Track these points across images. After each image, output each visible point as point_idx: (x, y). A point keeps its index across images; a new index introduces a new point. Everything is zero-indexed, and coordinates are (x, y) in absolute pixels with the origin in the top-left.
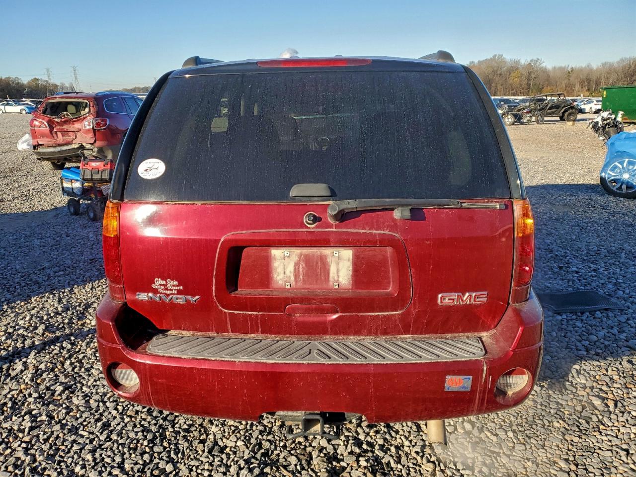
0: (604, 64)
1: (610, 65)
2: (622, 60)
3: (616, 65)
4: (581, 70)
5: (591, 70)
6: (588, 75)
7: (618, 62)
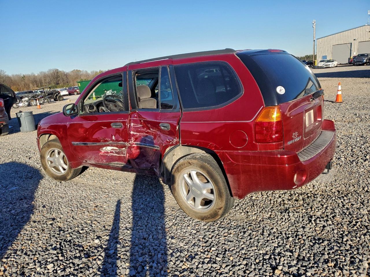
0: (41, 73)
1: (44, 73)
2: (50, 70)
3: (47, 73)
4: (29, 76)
5: (34, 76)
6: (34, 78)
7: (48, 71)
